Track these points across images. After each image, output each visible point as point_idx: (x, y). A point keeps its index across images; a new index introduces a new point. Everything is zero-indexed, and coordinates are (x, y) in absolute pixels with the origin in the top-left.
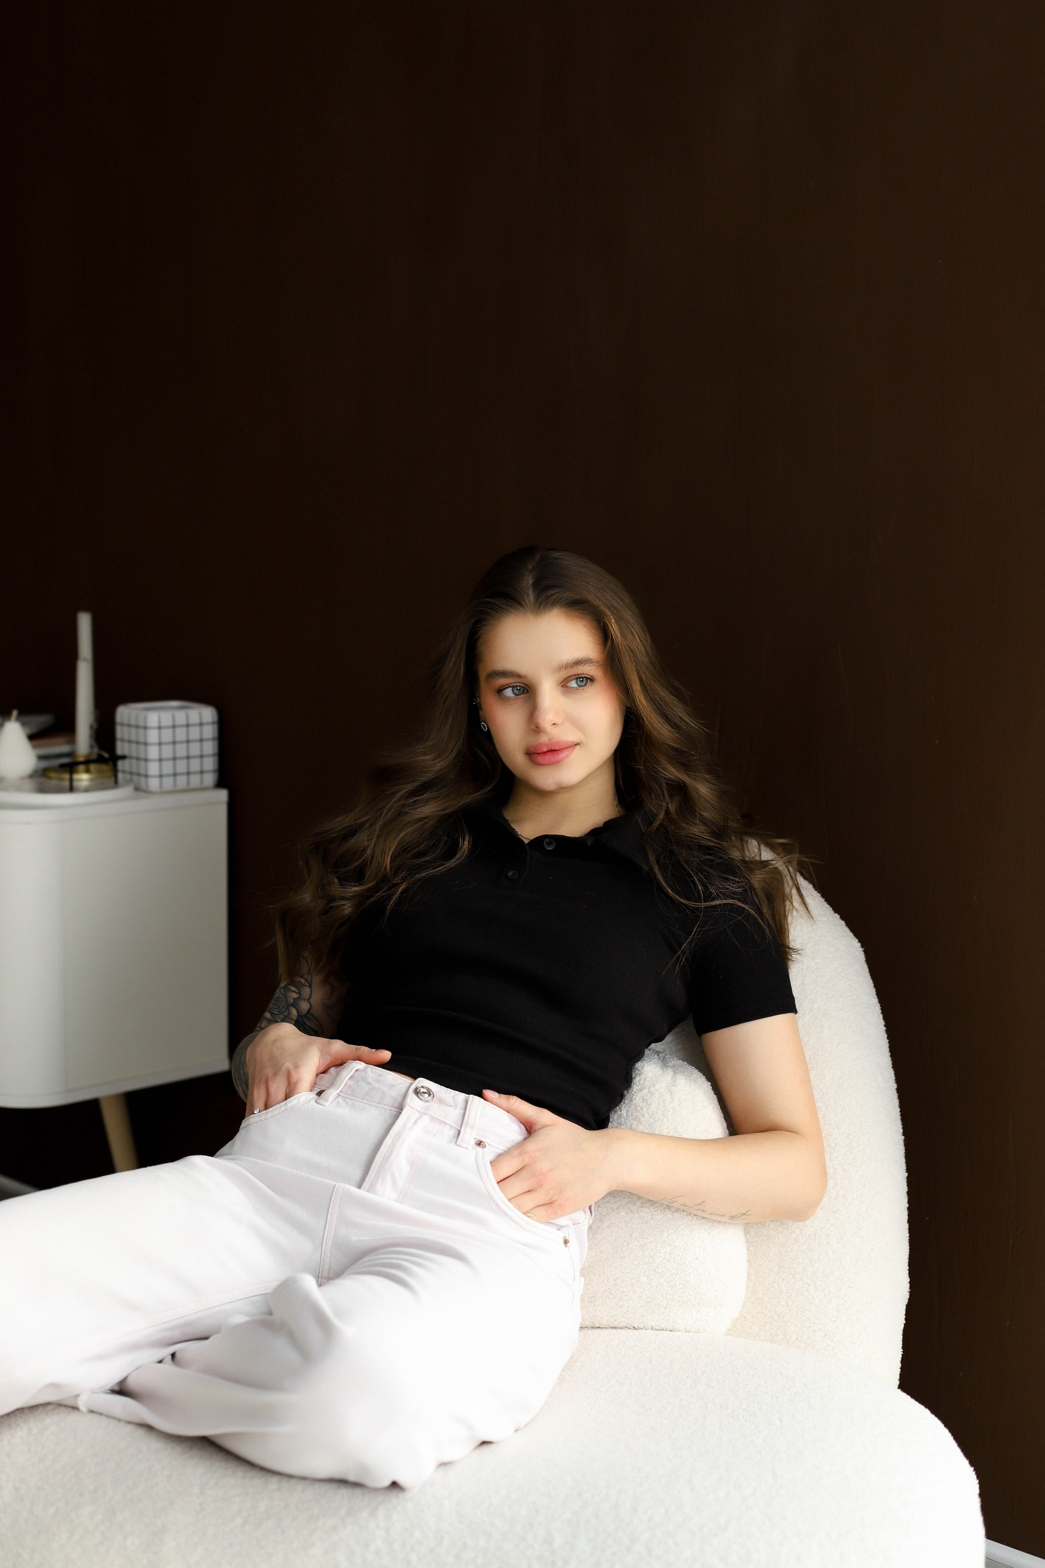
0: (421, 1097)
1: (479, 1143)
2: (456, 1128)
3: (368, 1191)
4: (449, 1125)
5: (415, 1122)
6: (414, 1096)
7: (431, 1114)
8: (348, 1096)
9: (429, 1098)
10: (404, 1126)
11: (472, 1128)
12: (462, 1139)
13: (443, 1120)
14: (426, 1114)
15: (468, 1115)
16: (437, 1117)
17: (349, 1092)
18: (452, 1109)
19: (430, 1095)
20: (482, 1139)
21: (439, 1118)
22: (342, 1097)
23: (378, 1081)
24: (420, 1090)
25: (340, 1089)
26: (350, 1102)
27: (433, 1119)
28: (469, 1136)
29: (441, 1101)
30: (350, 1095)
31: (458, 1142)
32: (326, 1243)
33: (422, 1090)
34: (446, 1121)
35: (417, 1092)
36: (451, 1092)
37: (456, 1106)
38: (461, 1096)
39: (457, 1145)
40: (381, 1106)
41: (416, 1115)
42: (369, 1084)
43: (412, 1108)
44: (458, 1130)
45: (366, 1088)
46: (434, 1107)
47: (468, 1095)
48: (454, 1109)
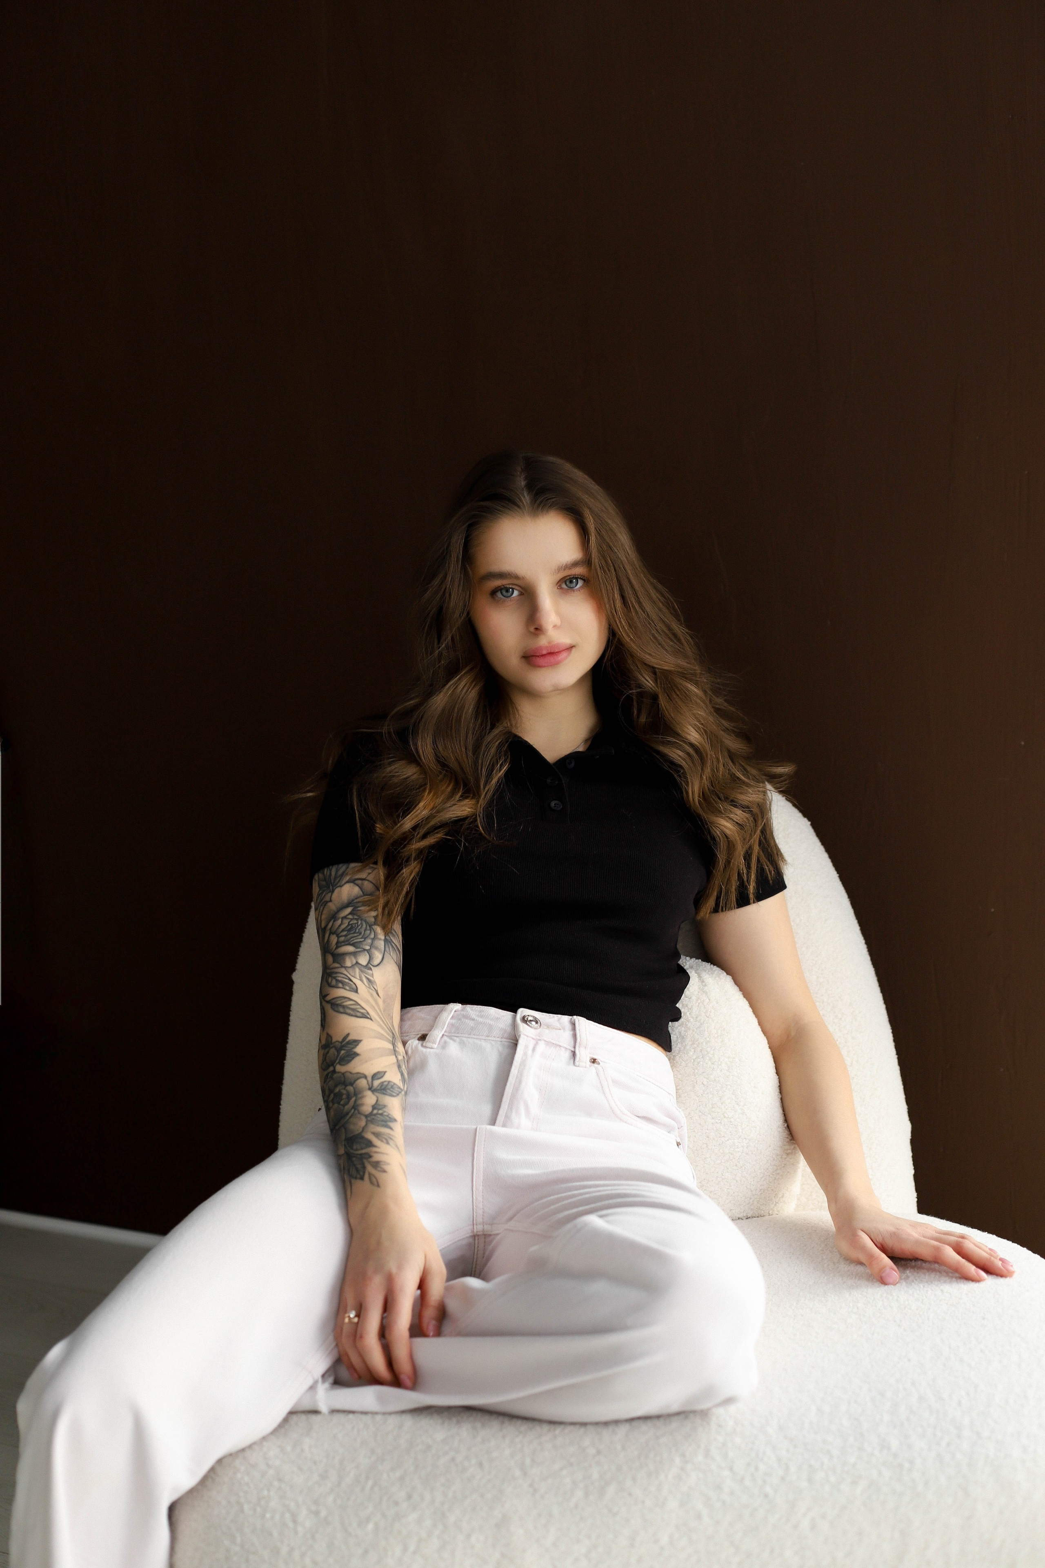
0: (531, 1025)
1: (594, 1061)
2: (570, 1050)
3: (504, 1125)
4: (563, 1047)
5: (534, 1050)
6: (525, 1025)
7: (546, 1039)
8: (454, 1035)
9: (537, 1025)
10: (525, 1054)
11: (585, 1048)
12: (580, 1059)
13: (558, 1043)
14: (540, 1040)
15: (580, 1035)
16: (552, 1041)
17: (453, 1031)
18: (562, 1031)
19: (537, 1023)
20: (595, 1057)
21: (554, 1042)
22: (447, 1036)
23: (482, 1016)
24: (527, 1019)
25: (444, 1031)
26: (457, 1039)
27: (548, 1043)
28: (583, 1055)
29: (548, 1026)
30: (455, 1033)
31: (577, 1063)
32: (476, 1189)
33: (530, 1018)
34: (561, 1044)
35: (524, 1020)
36: (554, 1017)
37: (564, 1029)
38: (566, 1019)
39: (576, 1066)
40: (491, 1038)
41: (531, 1044)
42: (473, 1020)
43: (527, 1036)
44: (572, 1051)
45: (472, 1024)
46: (547, 1034)
47: (571, 1017)
48: (564, 1032)
